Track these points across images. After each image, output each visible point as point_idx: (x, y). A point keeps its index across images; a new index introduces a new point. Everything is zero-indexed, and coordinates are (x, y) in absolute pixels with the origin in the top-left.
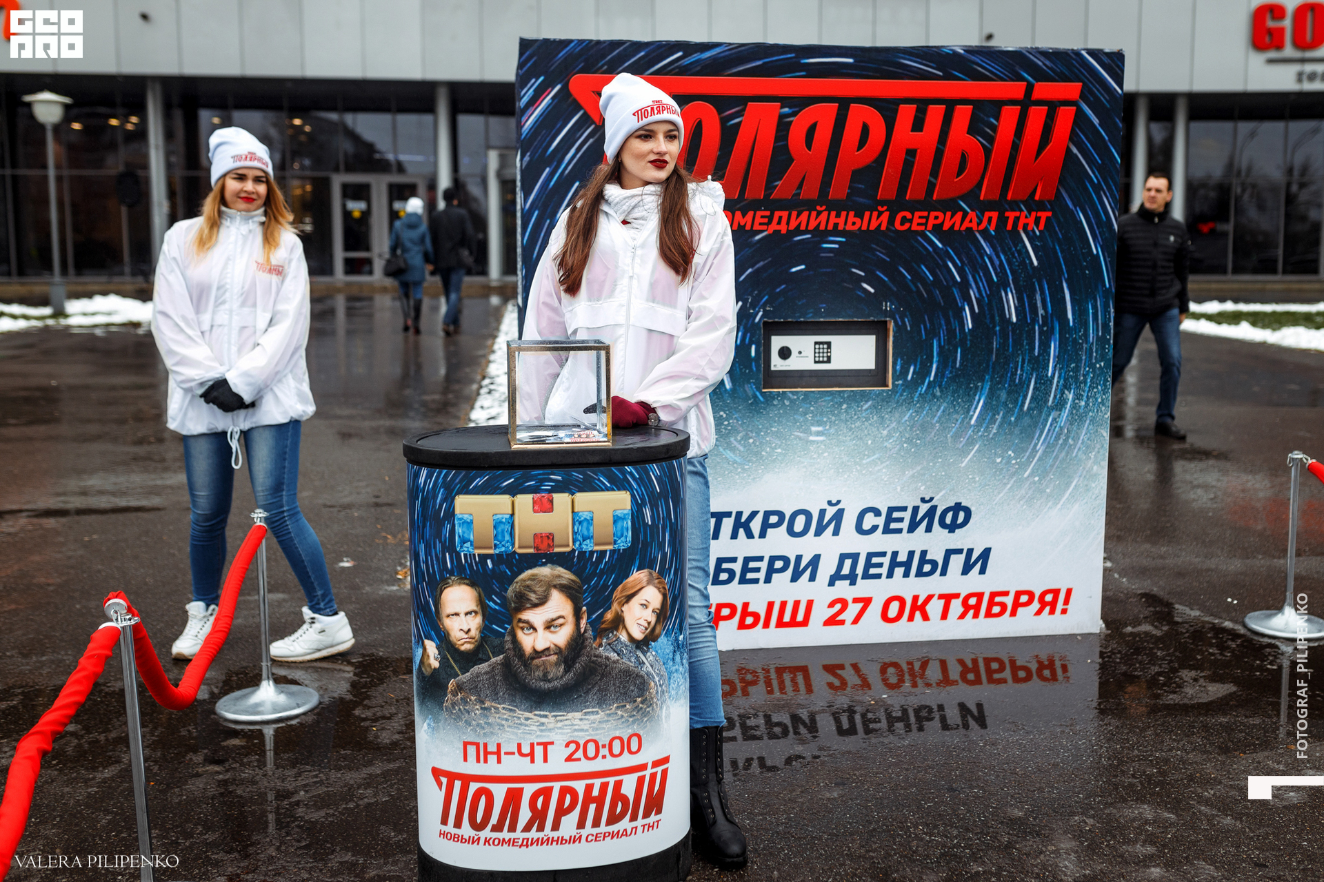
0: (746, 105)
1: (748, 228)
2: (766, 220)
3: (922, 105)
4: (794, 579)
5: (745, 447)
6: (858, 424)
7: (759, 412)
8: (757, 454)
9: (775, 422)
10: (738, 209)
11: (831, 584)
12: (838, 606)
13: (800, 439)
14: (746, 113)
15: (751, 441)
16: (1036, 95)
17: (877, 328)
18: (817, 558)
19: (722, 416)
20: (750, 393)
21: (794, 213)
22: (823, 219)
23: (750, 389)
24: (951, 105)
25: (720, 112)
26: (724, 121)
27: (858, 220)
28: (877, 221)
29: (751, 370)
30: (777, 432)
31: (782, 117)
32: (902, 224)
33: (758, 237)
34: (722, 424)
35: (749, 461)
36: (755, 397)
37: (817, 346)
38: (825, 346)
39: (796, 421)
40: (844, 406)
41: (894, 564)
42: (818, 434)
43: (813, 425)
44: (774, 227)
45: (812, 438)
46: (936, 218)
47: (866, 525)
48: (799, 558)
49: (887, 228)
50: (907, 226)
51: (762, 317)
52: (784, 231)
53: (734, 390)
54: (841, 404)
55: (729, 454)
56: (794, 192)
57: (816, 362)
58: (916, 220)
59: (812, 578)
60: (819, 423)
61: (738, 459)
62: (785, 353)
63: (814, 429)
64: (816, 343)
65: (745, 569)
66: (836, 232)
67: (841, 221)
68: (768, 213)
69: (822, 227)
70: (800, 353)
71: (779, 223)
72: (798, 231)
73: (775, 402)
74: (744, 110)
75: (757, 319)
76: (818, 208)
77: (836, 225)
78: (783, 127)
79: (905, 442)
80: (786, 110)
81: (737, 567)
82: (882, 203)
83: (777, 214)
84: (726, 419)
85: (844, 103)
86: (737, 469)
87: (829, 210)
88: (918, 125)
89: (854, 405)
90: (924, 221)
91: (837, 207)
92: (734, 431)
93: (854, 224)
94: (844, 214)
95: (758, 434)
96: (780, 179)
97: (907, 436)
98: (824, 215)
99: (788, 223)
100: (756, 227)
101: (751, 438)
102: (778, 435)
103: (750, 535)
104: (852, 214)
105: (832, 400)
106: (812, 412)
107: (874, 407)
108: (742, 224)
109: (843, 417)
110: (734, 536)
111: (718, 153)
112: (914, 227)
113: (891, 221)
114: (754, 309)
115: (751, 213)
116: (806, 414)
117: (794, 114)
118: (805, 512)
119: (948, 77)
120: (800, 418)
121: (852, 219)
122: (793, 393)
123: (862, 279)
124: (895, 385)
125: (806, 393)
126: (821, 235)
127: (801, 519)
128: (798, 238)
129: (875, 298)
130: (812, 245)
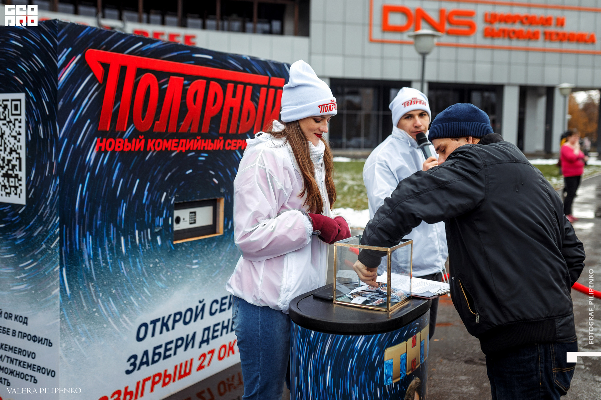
0: (169, 77)
1: (169, 149)
2: (176, 145)
3: (235, 84)
4: (186, 349)
5: (166, 277)
6: (211, 255)
7: (172, 256)
8: (171, 281)
9: (179, 260)
10: (166, 138)
11: (200, 347)
12: (202, 358)
13: (188, 268)
14: (169, 82)
15: (169, 274)
16: (272, 84)
17: (214, 203)
18: (195, 334)
19: (156, 262)
20: (168, 246)
21: (188, 140)
22: (198, 143)
23: (168, 243)
25: (159, 80)
26: (161, 85)
27: (212, 144)
28: (218, 145)
29: (169, 232)
30: (179, 266)
31: (185, 85)
32: (228, 146)
33: (173, 154)
34: (157, 266)
35: (168, 286)
36: (171, 247)
37: (191, 215)
38: (194, 214)
39: (187, 258)
40: (206, 247)
41: (223, 328)
42: (196, 264)
43: (194, 259)
44: (180, 148)
45: (194, 267)
46: (240, 143)
47: (213, 310)
48: (188, 336)
49: (223, 149)
50: (230, 147)
51: (175, 200)
52: (184, 151)
53: (162, 245)
54: (204, 246)
55: (160, 284)
56: (188, 128)
57: (191, 223)
58: (233, 145)
59: (193, 347)
60: (196, 258)
61: (163, 286)
62: (178, 220)
63: (195, 261)
64: (191, 213)
65: (166, 350)
66: (205, 152)
67: (206, 145)
68: (177, 141)
69: (199, 148)
70: (184, 219)
71: (182, 146)
72: (190, 151)
73: (179, 249)
74: (168, 80)
75: (172, 202)
76: (198, 138)
77: (204, 147)
78: (185, 91)
79: (228, 262)
80: (186, 82)
81: (162, 350)
82: (221, 135)
83: (182, 141)
84: (159, 263)
85: (209, 80)
86: (162, 291)
87: (202, 139)
88: (234, 95)
89: (209, 246)
90: (235, 145)
91: (205, 137)
92: (162, 269)
93: (211, 146)
94: (207, 141)
95: (172, 269)
96: (182, 121)
97: (228, 258)
99: (186, 146)
100: (173, 149)
101: (169, 272)
102: (180, 268)
103: (168, 330)
104: (210, 141)
105: (201, 244)
106: (193, 252)
107: (217, 246)
108: (167, 147)
109: (206, 252)
110: (161, 332)
111: (157, 105)
112: (233, 148)
113: (224, 145)
114: (171, 197)
115: (170, 141)
116: (191, 253)
117: (189, 85)
118: (190, 310)
119: (244, 71)
120: (189, 257)
121: (210, 144)
122: (186, 243)
123: (213, 176)
124: (224, 232)
125: (191, 242)
126: (199, 152)
127: (189, 314)
128: (190, 155)
129: (218, 187)
130: (195, 158)
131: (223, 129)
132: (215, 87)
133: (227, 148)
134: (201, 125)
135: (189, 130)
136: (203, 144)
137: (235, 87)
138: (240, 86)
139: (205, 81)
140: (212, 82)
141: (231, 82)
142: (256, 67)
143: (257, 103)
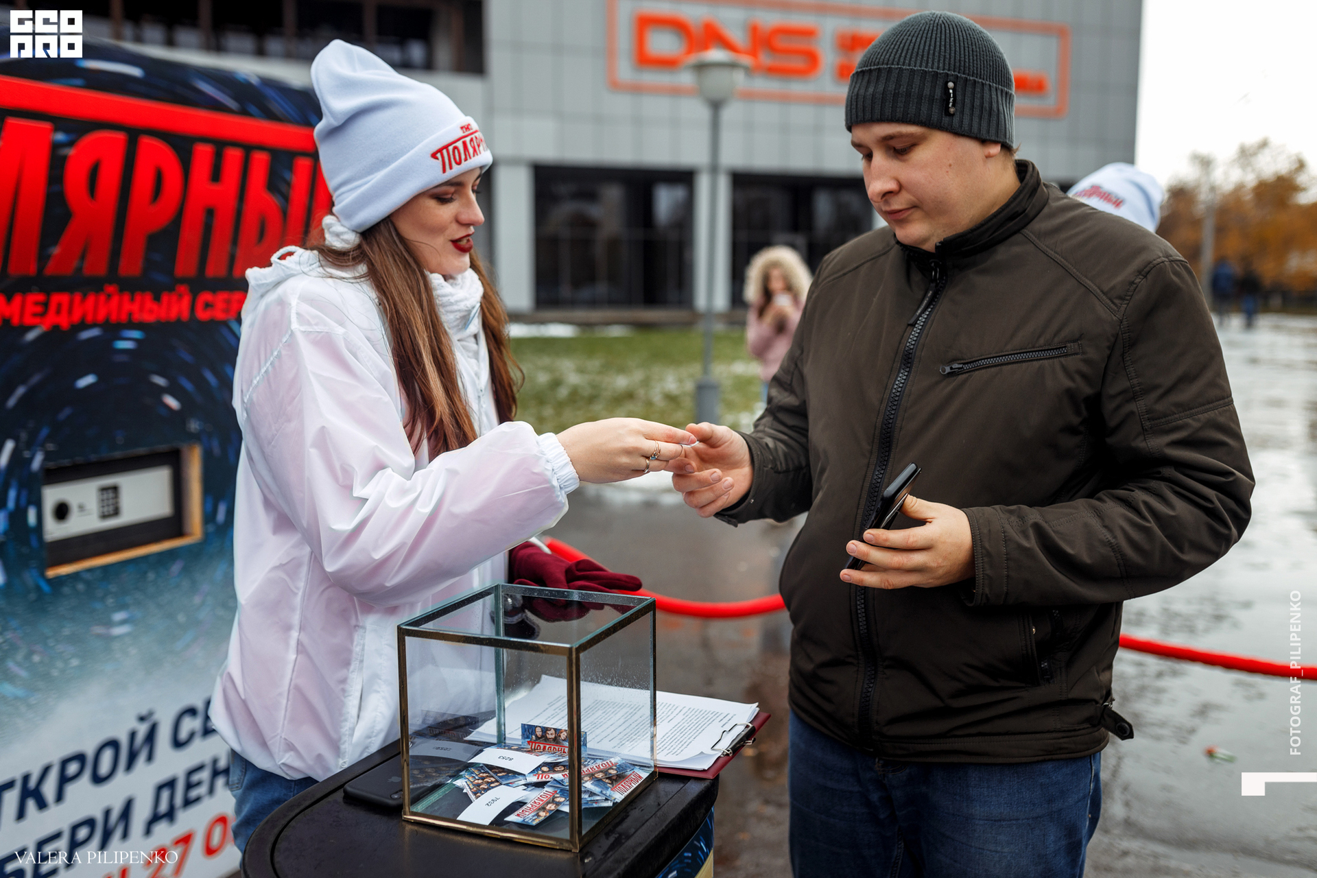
0: (2, 120)
1: (16, 321)
2: (39, 309)
3: (220, 144)
4: (103, 846)
5: (27, 669)
6: (168, 596)
7: (44, 611)
8: (45, 676)
9: (67, 619)
10: (2, 291)
11: (148, 832)
13: (99, 636)
14: (4, 134)
15: (37, 658)
17: (173, 460)
18: (129, 804)
20: (31, 583)
21: (78, 296)
22: (111, 305)
23: (30, 575)
24: (249, 149)
27: (155, 307)
28: (176, 307)
29: (29, 546)
30: (70, 635)
31: (58, 146)
32: (205, 310)
33: (33, 336)
35: (37, 690)
36: (38, 587)
37: (103, 493)
38: (111, 492)
39: (94, 610)
40: (151, 576)
42: (123, 622)
43: (115, 611)
44: (51, 319)
45: (118, 631)
47: (183, 735)
48: (107, 812)
49: (190, 318)
50: (209, 313)
51: (43, 460)
52: (65, 326)
53: (11, 581)
54: (146, 574)
55: (8, 689)
56: (76, 264)
57: (104, 517)
58: (220, 305)
59: (125, 836)
60: (122, 607)
61: (19, 693)
62: (61, 512)
63: (118, 616)
64: (104, 489)
66: (132, 326)
67: (135, 307)
68: (42, 298)
69: (114, 317)
70: (81, 507)
71: (58, 313)
72: (84, 326)
73: (66, 590)
75: (36, 465)
76: (110, 288)
77: (130, 314)
78: (57, 163)
80: (60, 136)
82: (182, 281)
83: (55, 298)
85: (134, 134)
86: (17, 708)
87: (120, 291)
88: (216, 175)
89: (162, 572)
91: (130, 286)
92: (14, 648)
93: (151, 312)
94: (138, 297)
95: (45, 644)
96: (55, 244)
98: (115, 301)
99: (70, 313)
100: (29, 320)
101: (35, 653)
103: (42, 806)
104: (148, 296)
105: (137, 571)
106: (113, 593)
107: (186, 571)
108: (7, 315)
109: (151, 591)
110: (21, 815)
112: (220, 316)
113: (193, 308)
114: (30, 451)
115: (18, 298)
116: (103, 599)
117: (70, 144)
118: (114, 744)
119: (244, 112)
120: (98, 606)
121: (149, 304)
122: (90, 570)
123: (162, 390)
124: (206, 535)
125: (105, 568)
126: (113, 329)
127: (107, 756)
128: (86, 335)
129: (178, 418)
130: (104, 345)
131: (186, 264)
132: (153, 151)
133: (202, 315)
134: (115, 254)
135: (80, 269)
136: (127, 306)
137: (219, 156)
138: (234, 153)
139: (120, 136)
140: (146, 140)
141: (205, 140)
142: (278, 105)
143: (286, 198)
